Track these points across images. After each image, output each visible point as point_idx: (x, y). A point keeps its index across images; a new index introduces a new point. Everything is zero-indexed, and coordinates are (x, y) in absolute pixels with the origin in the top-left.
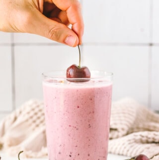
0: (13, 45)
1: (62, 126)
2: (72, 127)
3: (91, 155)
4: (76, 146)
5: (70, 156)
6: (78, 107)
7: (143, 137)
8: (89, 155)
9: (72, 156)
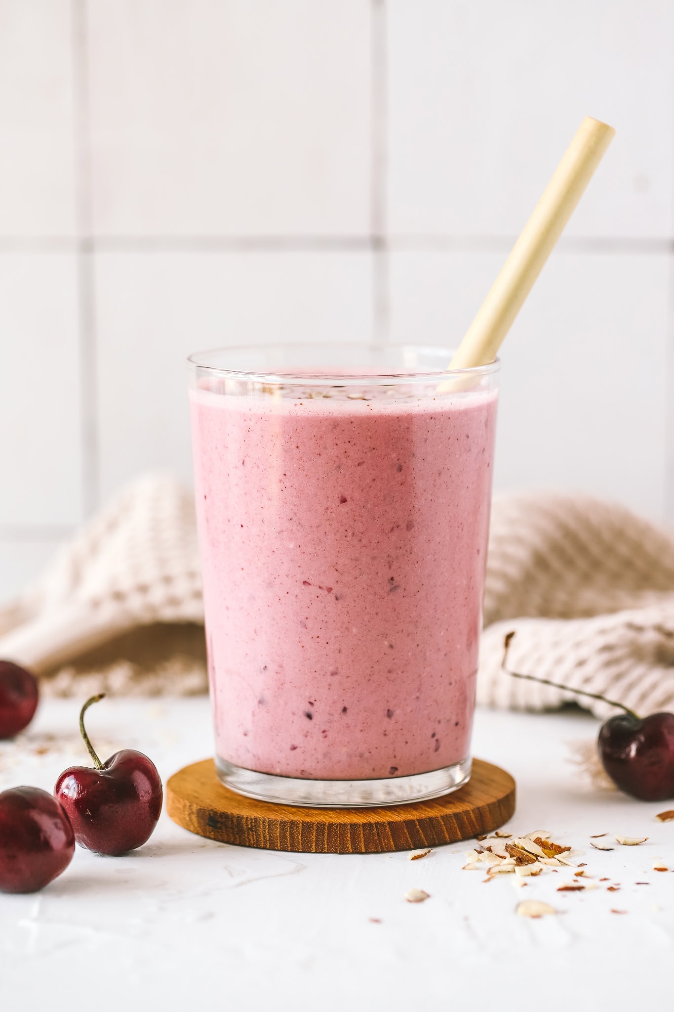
0: (87, 246)
1: (270, 585)
2: (314, 590)
3: (398, 712)
4: (333, 674)
5: (309, 716)
6: (344, 501)
7: (639, 629)
8: (389, 714)
9: (316, 718)
